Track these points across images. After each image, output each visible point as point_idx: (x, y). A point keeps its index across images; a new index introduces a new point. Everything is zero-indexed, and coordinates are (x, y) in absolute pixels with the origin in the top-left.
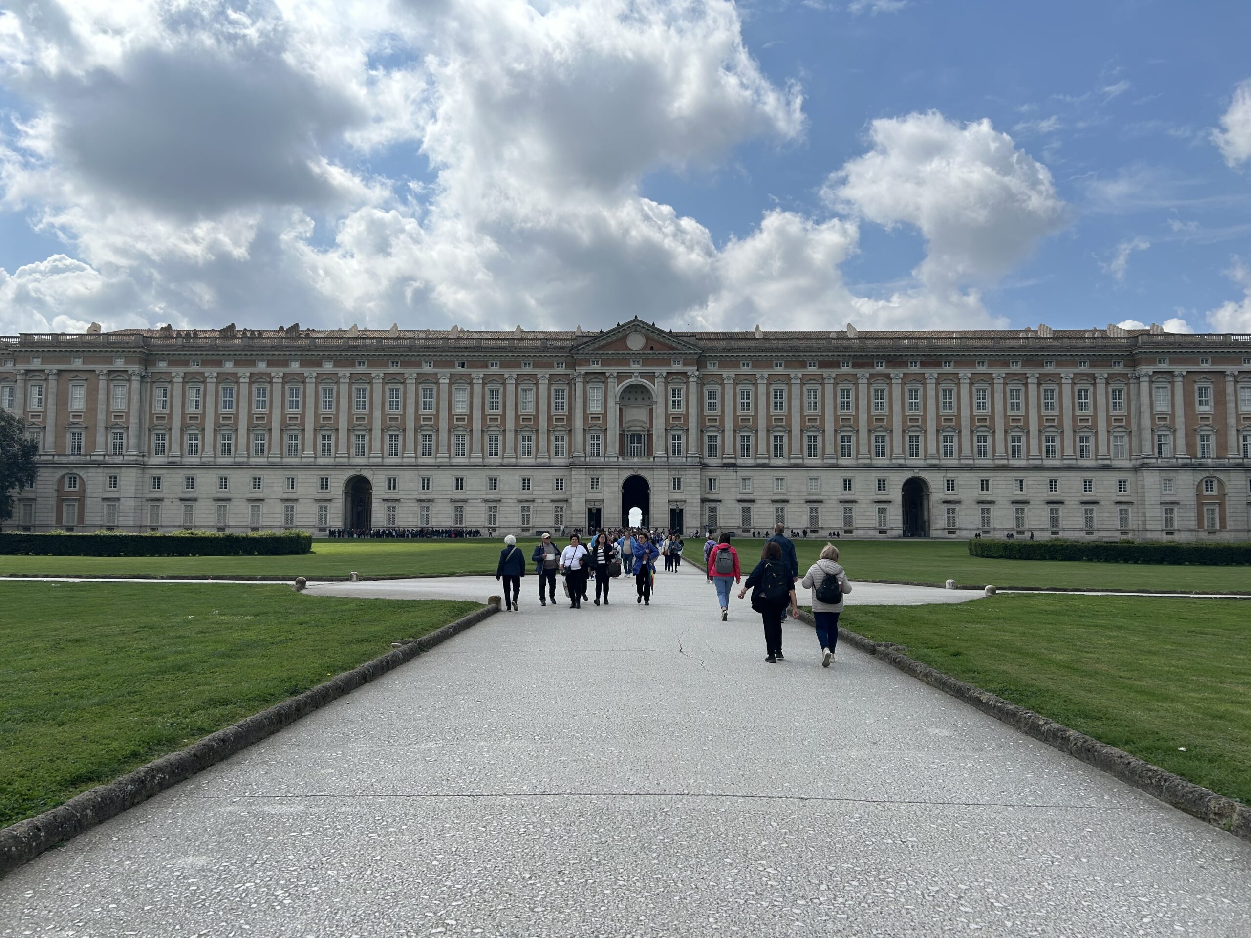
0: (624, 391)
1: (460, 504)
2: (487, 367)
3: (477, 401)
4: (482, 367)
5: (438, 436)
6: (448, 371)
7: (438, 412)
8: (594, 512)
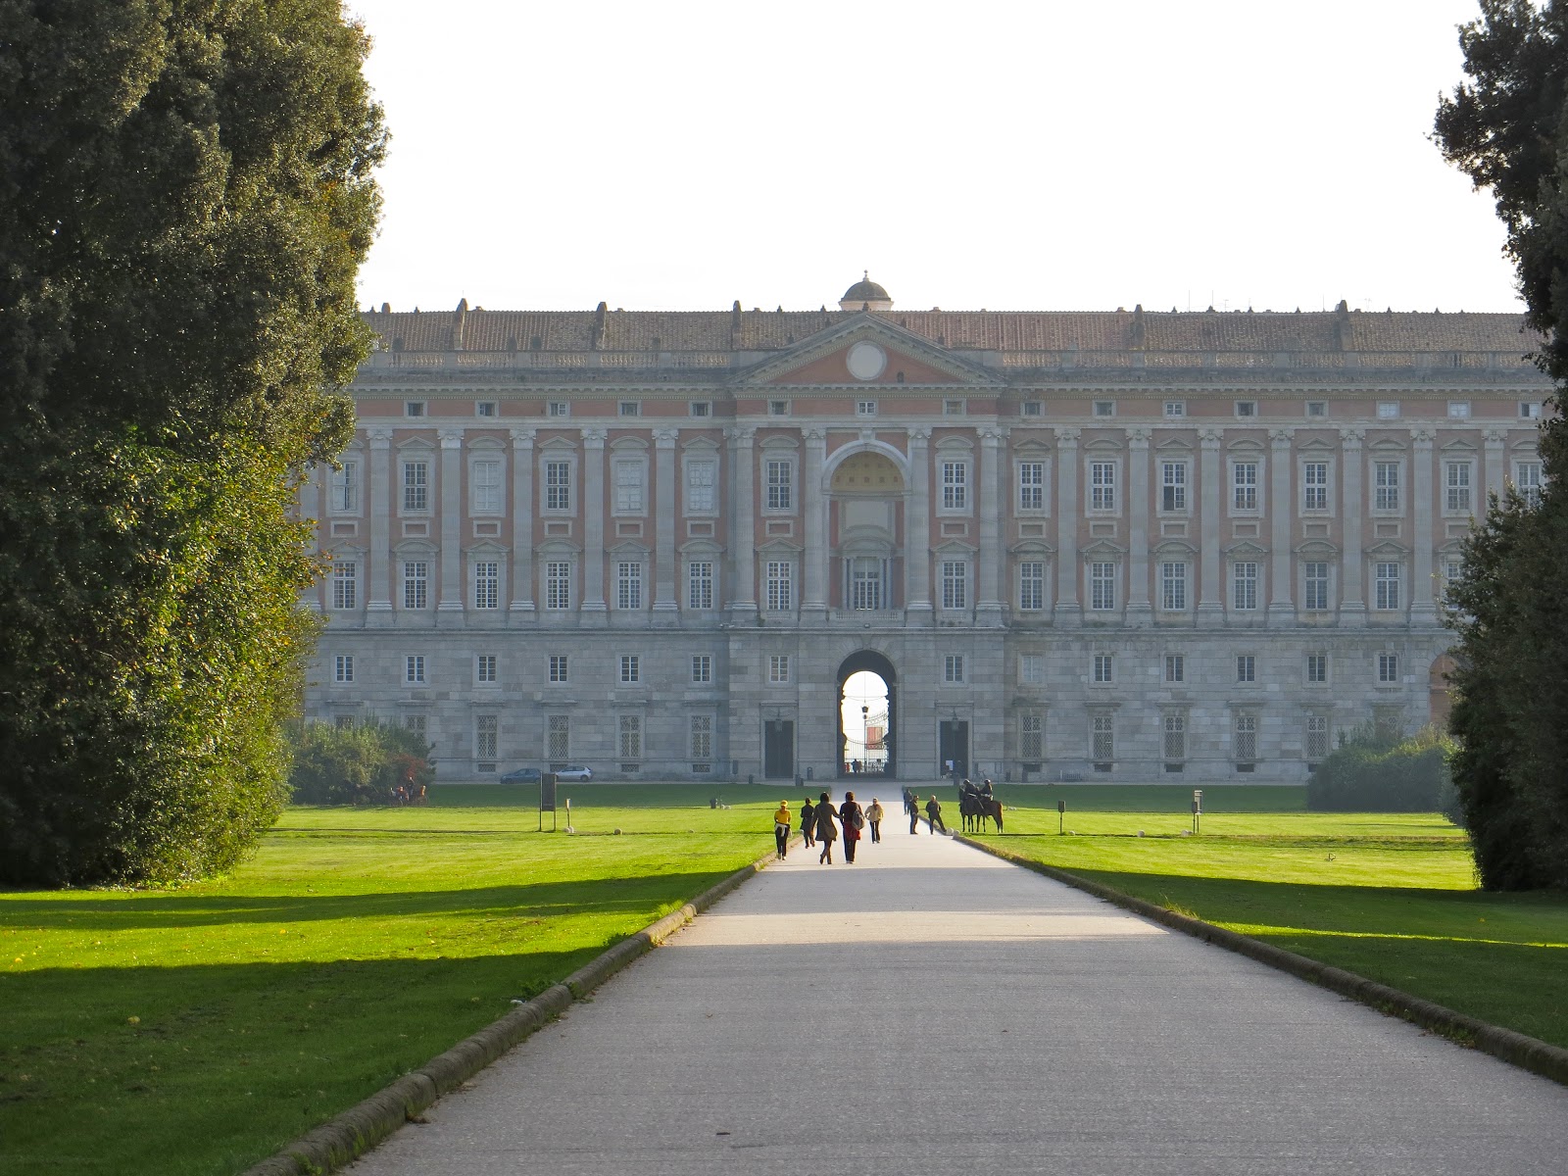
0: (842, 465)
1: (491, 711)
2: (543, 413)
3: (523, 488)
4: (530, 414)
5: (439, 565)
6: (459, 424)
7: (438, 513)
8: (779, 728)
